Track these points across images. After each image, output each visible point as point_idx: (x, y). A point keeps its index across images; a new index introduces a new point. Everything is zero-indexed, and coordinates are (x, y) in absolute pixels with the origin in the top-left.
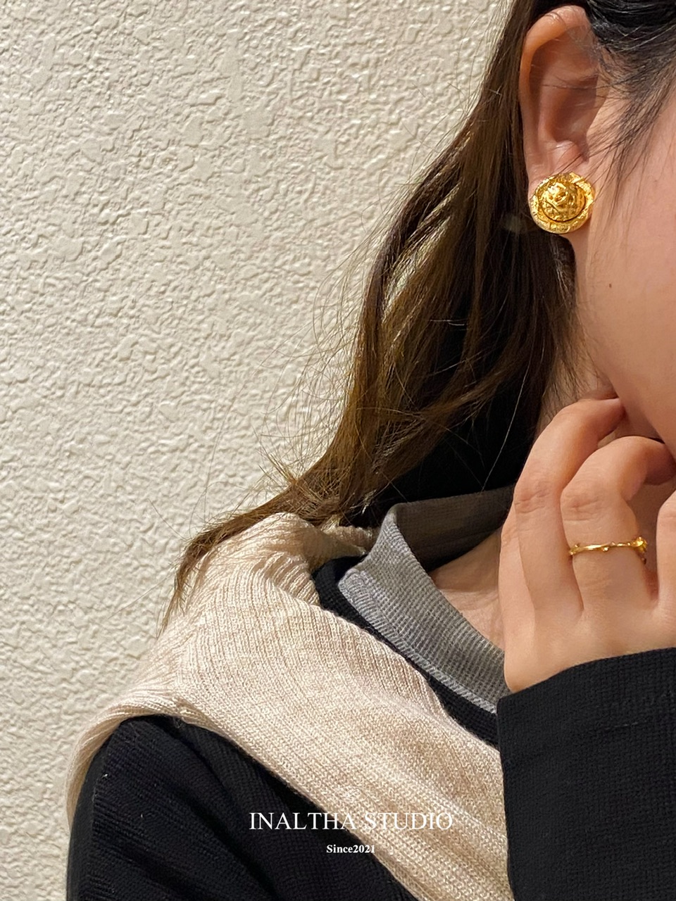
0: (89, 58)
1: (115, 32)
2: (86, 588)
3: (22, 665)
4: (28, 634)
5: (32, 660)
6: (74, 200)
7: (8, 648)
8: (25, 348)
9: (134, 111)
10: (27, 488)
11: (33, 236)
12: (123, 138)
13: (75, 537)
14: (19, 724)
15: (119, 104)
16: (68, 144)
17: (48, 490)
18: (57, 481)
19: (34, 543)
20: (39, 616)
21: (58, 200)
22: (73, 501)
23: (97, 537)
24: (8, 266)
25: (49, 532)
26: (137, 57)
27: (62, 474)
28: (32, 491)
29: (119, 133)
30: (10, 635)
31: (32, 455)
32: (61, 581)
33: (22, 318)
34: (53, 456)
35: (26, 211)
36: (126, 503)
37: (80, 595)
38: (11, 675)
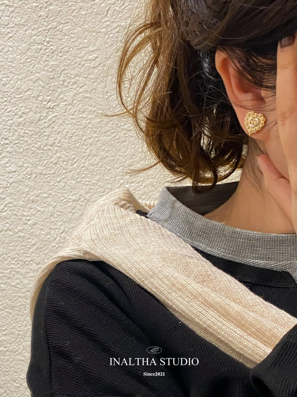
0: (44, 41)
1: (55, 30)
2: (37, 255)
3: (11, 285)
4: (14, 273)
5: (16, 283)
6: (37, 98)
7: (6, 278)
9: (62, 62)
10: (15, 215)
11: (20, 113)
12: (57, 74)
13: (34, 235)
14: (9, 308)
15: (56, 60)
16: (35, 76)
17: (23, 215)
18: (27, 212)
19: (17, 237)
20: (19, 266)
22: (33, 220)
23: (42, 235)
25: (23, 232)
26: (64, 40)
27: (29, 209)
28: (17, 216)
29: (56, 72)
30: (7, 273)
31: (18, 201)
32: (27, 252)
34: (25, 202)
35: (17, 103)
36: (54, 222)
37: (35, 258)
38: (7, 289)
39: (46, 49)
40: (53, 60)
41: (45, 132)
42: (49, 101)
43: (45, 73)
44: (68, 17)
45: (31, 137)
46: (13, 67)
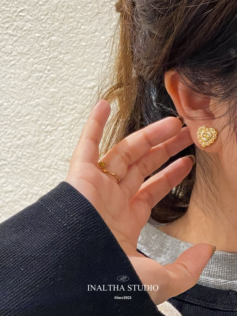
39: (47, 77)
40: (53, 87)
41: (42, 154)
42: (48, 125)
43: (44, 99)
44: (69, 47)
45: (29, 159)
46: (14, 93)
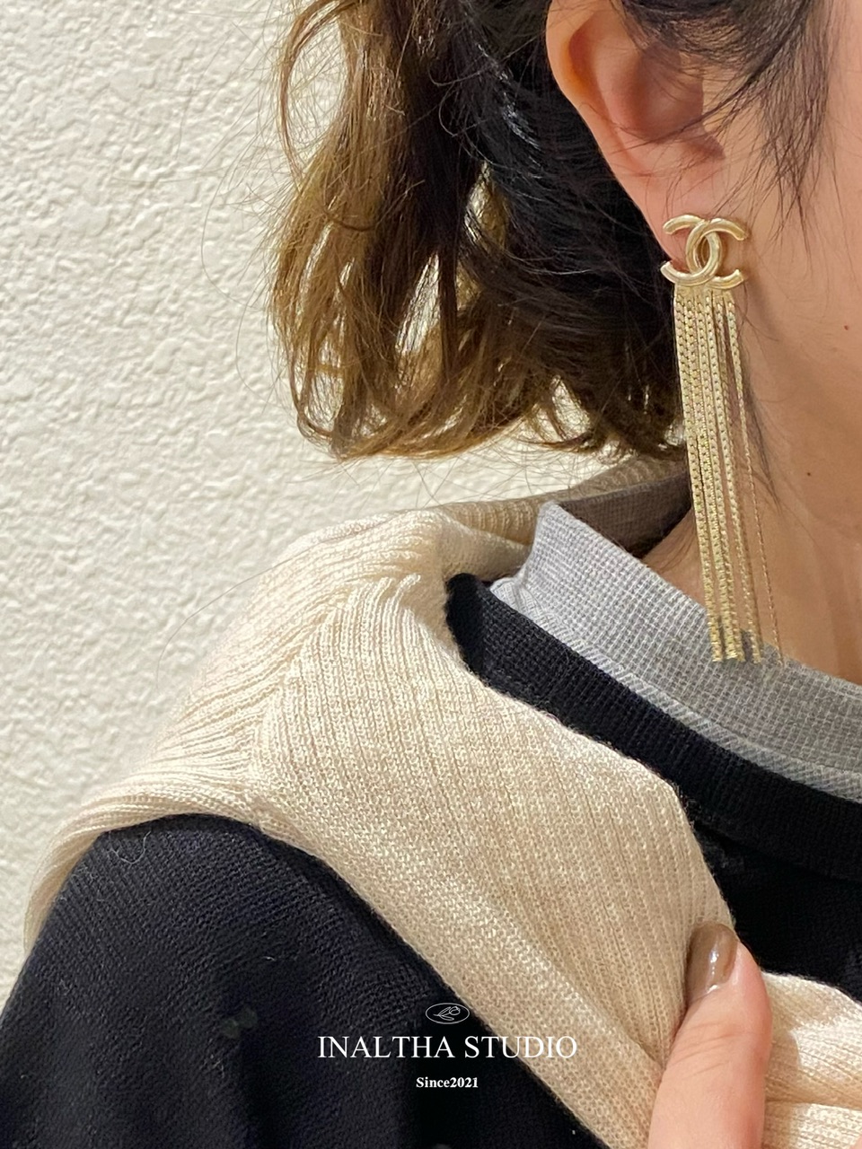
2: (103, 678)
3: (15, 778)
4: (23, 737)
5: (28, 771)
6: (99, 152)
8: (29, 353)
9: (184, 33)
10: (27, 542)
11: (43, 202)
12: (168, 69)
13: (90, 609)
15: (164, 23)
16: (94, 77)
17: (55, 545)
18: (68, 534)
19: (35, 616)
20: (40, 714)
21: (79, 152)
22: (89, 561)
23: (120, 610)
24: (9, 242)
25: (55, 602)
27: (74, 525)
28: (35, 546)
29: (163, 62)
31: (34, 498)
32: (69, 668)
33: (26, 313)
34: (62, 500)
35: (34, 166)
36: (159, 565)
37: (96, 687)
40: (155, 23)
41: (126, 264)
42: (141, 160)
43: (125, 65)
45: (79, 283)
46: (20, 48)
